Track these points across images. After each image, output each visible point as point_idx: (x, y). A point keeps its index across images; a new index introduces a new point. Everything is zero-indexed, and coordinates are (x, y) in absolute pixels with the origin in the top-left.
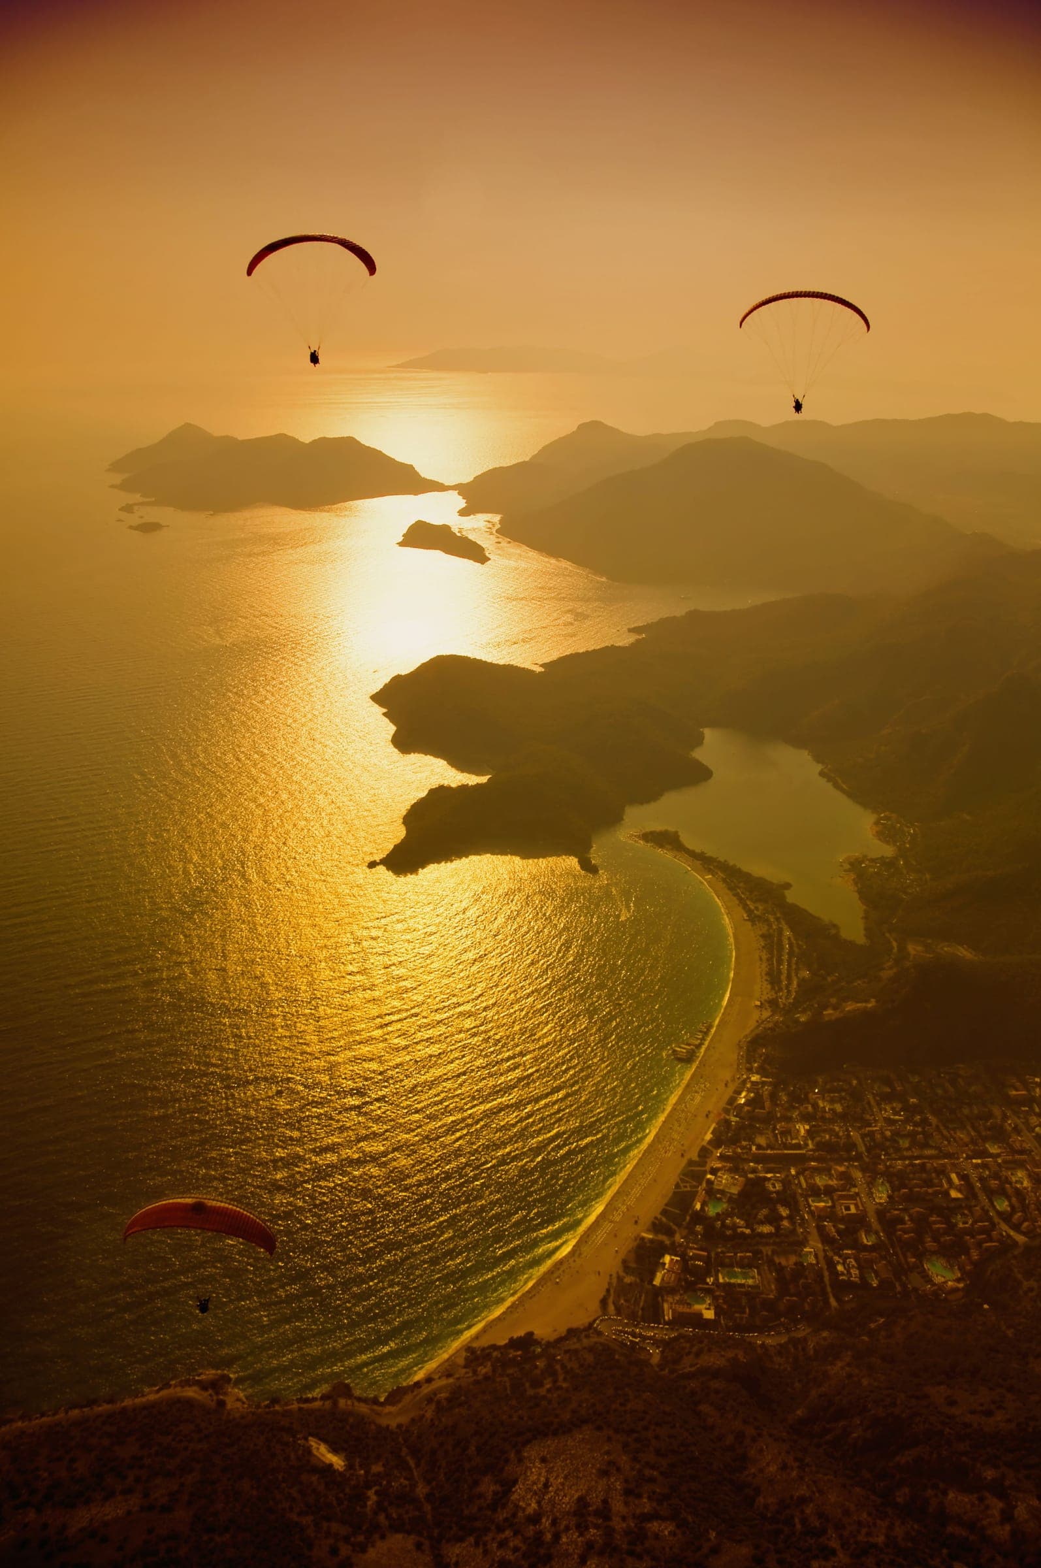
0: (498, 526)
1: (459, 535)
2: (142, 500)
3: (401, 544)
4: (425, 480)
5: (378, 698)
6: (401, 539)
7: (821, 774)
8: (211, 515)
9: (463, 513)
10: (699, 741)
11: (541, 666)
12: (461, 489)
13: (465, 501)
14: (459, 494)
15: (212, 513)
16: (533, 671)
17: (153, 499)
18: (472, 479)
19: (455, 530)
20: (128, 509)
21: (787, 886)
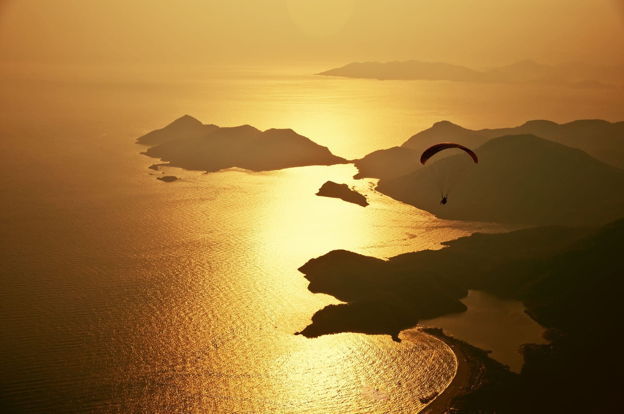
0: (376, 186)
1: (352, 190)
2: (162, 162)
3: (318, 194)
4: (334, 157)
5: (301, 270)
6: (318, 191)
7: (526, 311)
8: (205, 173)
9: (356, 177)
10: (465, 295)
11: (389, 259)
12: (356, 163)
13: (358, 170)
14: (355, 166)
15: (205, 172)
16: (384, 261)
17: (169, 162)
18: (364, 157)
19: (350, 187)
20: (155, 167)
21: (490, 352)
